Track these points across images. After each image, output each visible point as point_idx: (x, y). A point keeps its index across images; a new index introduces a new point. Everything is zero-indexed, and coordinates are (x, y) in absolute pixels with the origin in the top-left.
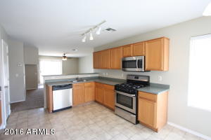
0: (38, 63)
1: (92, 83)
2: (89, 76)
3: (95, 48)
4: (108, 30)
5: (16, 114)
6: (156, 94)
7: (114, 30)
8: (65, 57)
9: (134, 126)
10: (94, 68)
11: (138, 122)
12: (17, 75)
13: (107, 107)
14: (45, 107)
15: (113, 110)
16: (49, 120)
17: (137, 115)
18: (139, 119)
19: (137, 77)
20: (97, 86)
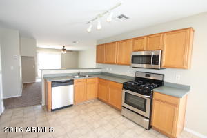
0: (36, 56)
1: (95, 79)
2: (92, 71)
3: (98, 41)
4: (120, 17)
5: (11, 111)
6: (178, 98)
7: (126, 18)
8: (64, 50)
9: (147, 132)
10: (97, 62)
11: (150, 127)
12: (12, 68)
13: (112, 107)
14: (43, 104)
15: (119, 111)
16: (48, 121)
17: (150, 119)
18: (153, 124)
19: (148, 75)
20: (100, 83)
